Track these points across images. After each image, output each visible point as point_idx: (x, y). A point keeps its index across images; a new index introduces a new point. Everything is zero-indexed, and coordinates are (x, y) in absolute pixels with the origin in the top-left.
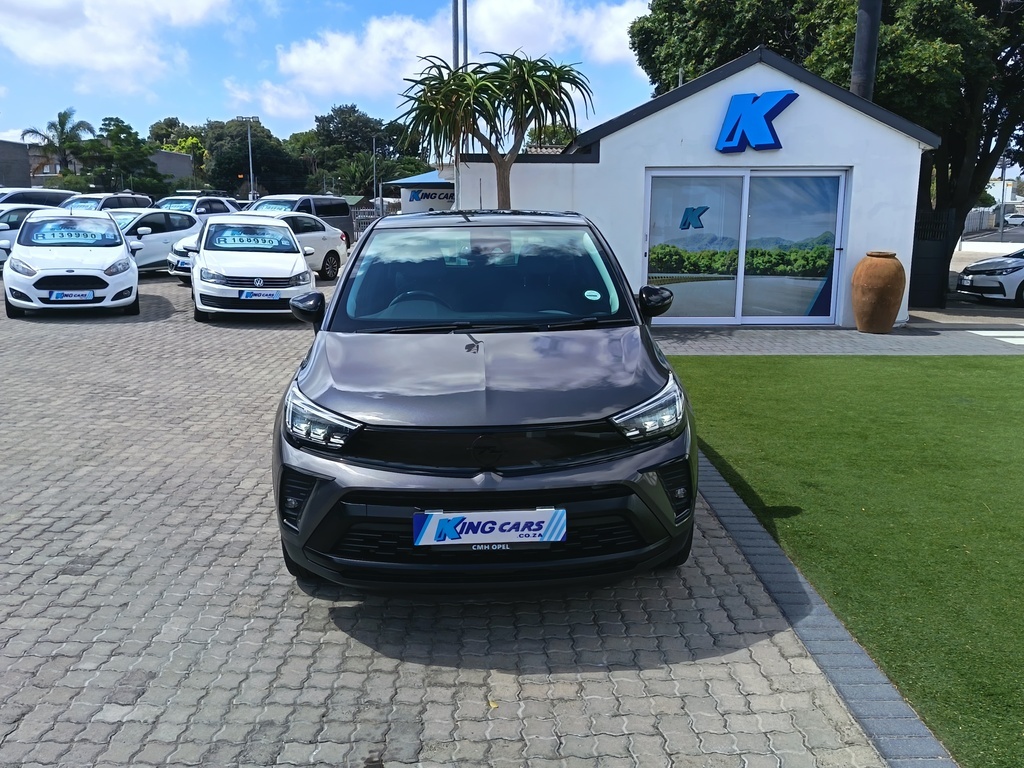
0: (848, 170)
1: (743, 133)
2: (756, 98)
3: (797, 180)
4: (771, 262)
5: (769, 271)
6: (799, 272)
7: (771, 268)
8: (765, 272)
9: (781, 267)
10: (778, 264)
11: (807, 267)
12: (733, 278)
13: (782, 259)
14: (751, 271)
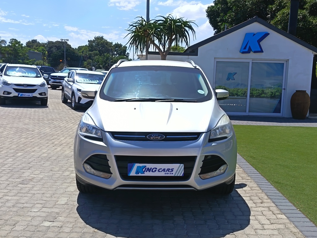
0: (287, 61)
1: (250, 47)
2: (254, 35)
3: (268, 64)
4: (259, 93)
5: (259, 96)
6: (269, 97)
7: (259, 95)
8: (257, 97)
9: (263, 95)
10: (262, 94)
11: (272, 95)
12: (245, 99)
13: (263, 92)
14: (252, 96)
